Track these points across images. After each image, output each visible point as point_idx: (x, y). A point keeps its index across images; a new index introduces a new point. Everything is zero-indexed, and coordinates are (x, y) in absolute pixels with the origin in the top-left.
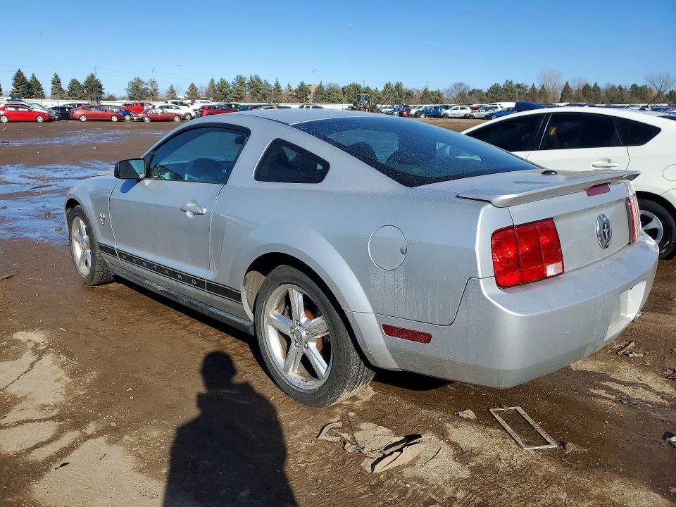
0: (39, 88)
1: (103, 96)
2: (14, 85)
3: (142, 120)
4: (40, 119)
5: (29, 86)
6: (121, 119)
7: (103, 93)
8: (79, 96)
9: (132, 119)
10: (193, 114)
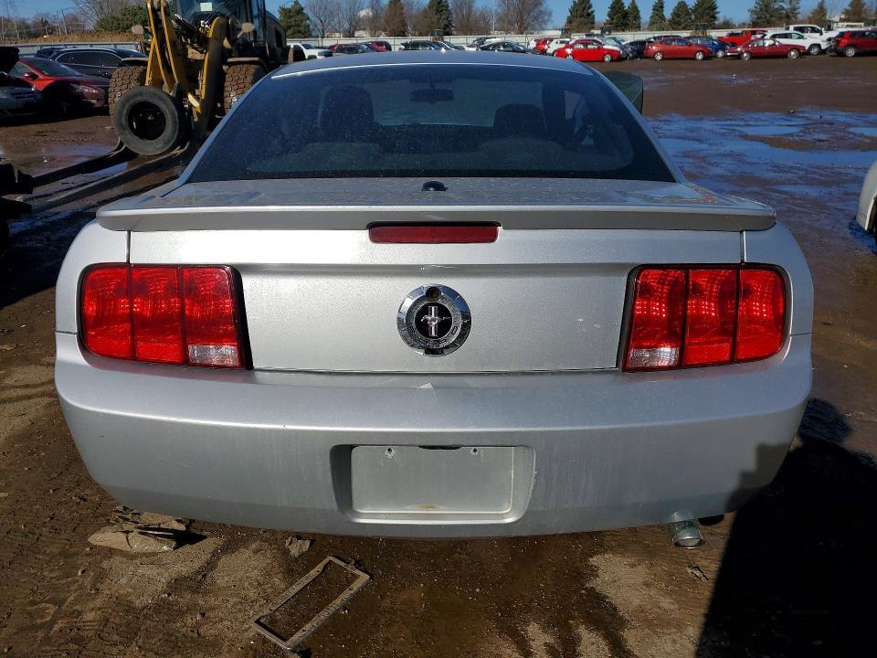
0: (637, 17)
1: (717, 22)
2: (609, 15)
3: (739, 57)
4: (607, 59)
5: (625, 15)
6: (707, 57)
7: (715, 18)
8: (683, 25)
9: (725, 56)
10: (824, 46)
